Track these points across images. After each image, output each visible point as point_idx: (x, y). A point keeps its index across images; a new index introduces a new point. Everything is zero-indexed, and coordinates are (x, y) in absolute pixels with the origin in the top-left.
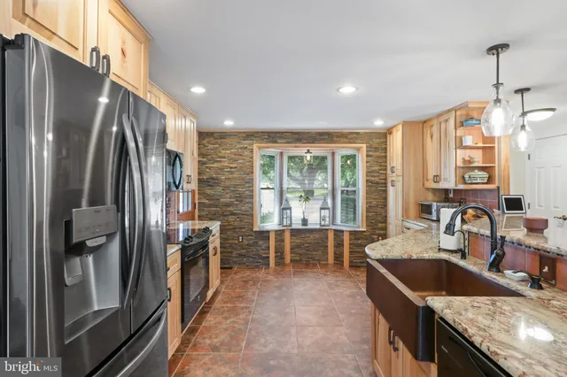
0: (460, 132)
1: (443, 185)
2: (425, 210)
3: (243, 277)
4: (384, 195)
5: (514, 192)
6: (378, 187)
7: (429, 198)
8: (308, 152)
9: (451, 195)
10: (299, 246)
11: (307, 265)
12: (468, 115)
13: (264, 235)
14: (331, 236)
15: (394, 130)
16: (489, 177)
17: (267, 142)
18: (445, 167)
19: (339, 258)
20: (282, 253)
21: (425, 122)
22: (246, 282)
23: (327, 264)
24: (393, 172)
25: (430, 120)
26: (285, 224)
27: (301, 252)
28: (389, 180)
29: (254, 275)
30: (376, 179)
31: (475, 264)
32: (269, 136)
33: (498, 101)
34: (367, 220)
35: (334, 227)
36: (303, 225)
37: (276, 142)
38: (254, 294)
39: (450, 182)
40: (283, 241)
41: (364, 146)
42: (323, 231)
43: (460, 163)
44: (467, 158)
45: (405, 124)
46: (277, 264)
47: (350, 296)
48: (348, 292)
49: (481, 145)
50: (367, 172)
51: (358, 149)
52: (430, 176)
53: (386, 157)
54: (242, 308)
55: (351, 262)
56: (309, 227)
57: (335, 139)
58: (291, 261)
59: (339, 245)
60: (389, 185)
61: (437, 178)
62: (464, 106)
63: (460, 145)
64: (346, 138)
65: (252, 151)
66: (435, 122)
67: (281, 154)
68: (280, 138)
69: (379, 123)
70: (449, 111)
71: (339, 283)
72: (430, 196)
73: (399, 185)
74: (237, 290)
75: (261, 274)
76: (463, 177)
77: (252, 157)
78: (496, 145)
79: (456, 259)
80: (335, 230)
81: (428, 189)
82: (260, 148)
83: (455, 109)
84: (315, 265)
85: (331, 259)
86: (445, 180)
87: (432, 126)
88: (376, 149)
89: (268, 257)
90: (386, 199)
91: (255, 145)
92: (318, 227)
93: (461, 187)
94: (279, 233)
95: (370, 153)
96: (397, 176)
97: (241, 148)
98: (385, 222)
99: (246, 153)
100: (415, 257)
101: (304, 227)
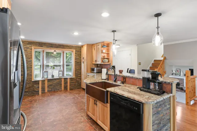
0: (102, 49)
1: (98, 63)
2: (93, 70)
3: (28, 100)
4: (80, 66)
5: (113, 65)
6: (78, 64)
7: (93, 67)
8: (55, 51)
9: (99, 66)
10: (51, 85)
11: (54, 92)
12: (104, 44)
13: (37, 82)
14: (63, 80)
15: (84, 46)
16: (108, 61)
17: (38, 46)
18: (98, 58)
19: (66, 88)
20: (44, 88)
21: (93, 45)
22: (31, 101)
23: (61, 90)
24: (83, 59)
25: (94, 44)
26: (45, 77)
27: (52, 87)
28: (82, 61)
29: (34, 99)
30: (78, 61)
31: (111, 81)
32: (39, 44)
33: (114, 43)
34: (75, 74)
35: (64, 77)
36: (52, 77)
37: (42, 47)
38: (37, 105)
39: (99, 62)
40: (44, 84)
41: (74, 50)
42: (60, 79)
43: (102, 57)
44: (104, 56)
45: (88, 45)
46: (42, 93)
47: (73, 98)
48: (72, 97)
49: (106, 52)
50: (75, 59)
51: (73, 51)
52: (94, 60)
53: (81, 54)
54: (34, 111)
55: (70, 88)
56: (55, 78)
57: (65, 47)
58: (48, 91)
59: (66, 83)
60: (82, 63)
61: (96, 61)
62: (103, 42)
63: (102, 52)
64: (69, 47)
65: (31, 49)
66: (96, 45)
67: (43, 51)
68: (44, 45)
69: (80, 44)
70: (99, 43)
71: (68, 95)
72: (94, 66)
73: (85, 63)
74: (28, 105)
75: (37, 97)
76: (103, 61)
77: (31, 52)
78: (110, 53)
79: (106, 81)
80: (64, 78)
81: (93, 64)
82: (35, 48)
83: (101, 43)
84: (57, 91)
85: (63, 88)
86: (98, 61)
87: (94, 46)
88: (78, 52)
89: (39, 91)
90: (81, 67)
91: (32, 47)
92: (58, 77)
93: (102, 63)
94: (43, 81)
95: (76, 53)
96: (85, 60)
97: (26, 48)
98: (81, 74)
99: (28, 50)
100: (97, 82)
101: (53, 78)
